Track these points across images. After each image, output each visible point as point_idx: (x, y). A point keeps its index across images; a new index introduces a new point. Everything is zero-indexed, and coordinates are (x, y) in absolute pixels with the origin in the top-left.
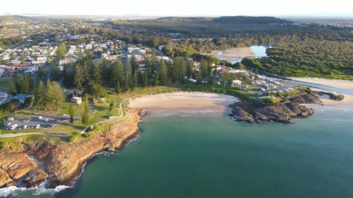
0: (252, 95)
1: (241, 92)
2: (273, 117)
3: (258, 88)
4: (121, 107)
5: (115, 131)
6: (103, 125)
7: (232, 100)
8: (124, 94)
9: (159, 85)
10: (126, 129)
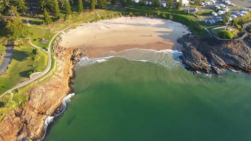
0: (202, 23)
1: (189, 17)
2: (232, 62)
3: (208, 11)
4: (49, 49)
5: (37, 102)
6: (20, 92)
7: (181, 30)
8: (55, 24)
9: (97, 7)
10: (52, 94)
